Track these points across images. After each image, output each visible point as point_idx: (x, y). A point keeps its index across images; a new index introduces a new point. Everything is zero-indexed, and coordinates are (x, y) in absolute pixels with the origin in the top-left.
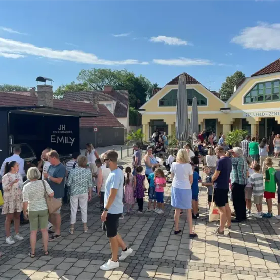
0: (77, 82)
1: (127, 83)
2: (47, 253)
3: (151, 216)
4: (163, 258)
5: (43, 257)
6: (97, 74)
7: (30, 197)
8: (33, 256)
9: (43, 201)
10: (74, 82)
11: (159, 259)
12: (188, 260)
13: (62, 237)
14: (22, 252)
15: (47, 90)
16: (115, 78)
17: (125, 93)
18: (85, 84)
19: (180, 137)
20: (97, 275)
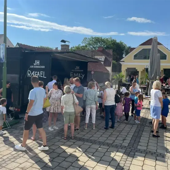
0: (82, 45)
1: (112, 46)
2: (73, 138)
3: (134, 124)
4: (147, 150)
5: (71, 140)
6: (93, 40)
7: (65, 104)
8: (66, 139)
9: (72, 106)
10: (80, 45)
11: (145, 150)
12: (166, 153)
13: (81, 130)
14: (58, 136)
15: (66, 48)
16: (104, 43)
17: (111, 52)
18: (86, 46)
19: (151, 78)
20: (106, 154)
